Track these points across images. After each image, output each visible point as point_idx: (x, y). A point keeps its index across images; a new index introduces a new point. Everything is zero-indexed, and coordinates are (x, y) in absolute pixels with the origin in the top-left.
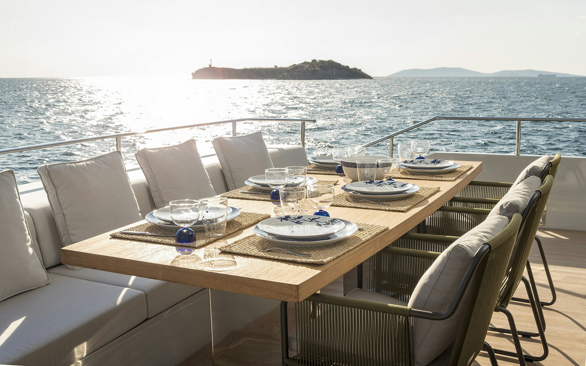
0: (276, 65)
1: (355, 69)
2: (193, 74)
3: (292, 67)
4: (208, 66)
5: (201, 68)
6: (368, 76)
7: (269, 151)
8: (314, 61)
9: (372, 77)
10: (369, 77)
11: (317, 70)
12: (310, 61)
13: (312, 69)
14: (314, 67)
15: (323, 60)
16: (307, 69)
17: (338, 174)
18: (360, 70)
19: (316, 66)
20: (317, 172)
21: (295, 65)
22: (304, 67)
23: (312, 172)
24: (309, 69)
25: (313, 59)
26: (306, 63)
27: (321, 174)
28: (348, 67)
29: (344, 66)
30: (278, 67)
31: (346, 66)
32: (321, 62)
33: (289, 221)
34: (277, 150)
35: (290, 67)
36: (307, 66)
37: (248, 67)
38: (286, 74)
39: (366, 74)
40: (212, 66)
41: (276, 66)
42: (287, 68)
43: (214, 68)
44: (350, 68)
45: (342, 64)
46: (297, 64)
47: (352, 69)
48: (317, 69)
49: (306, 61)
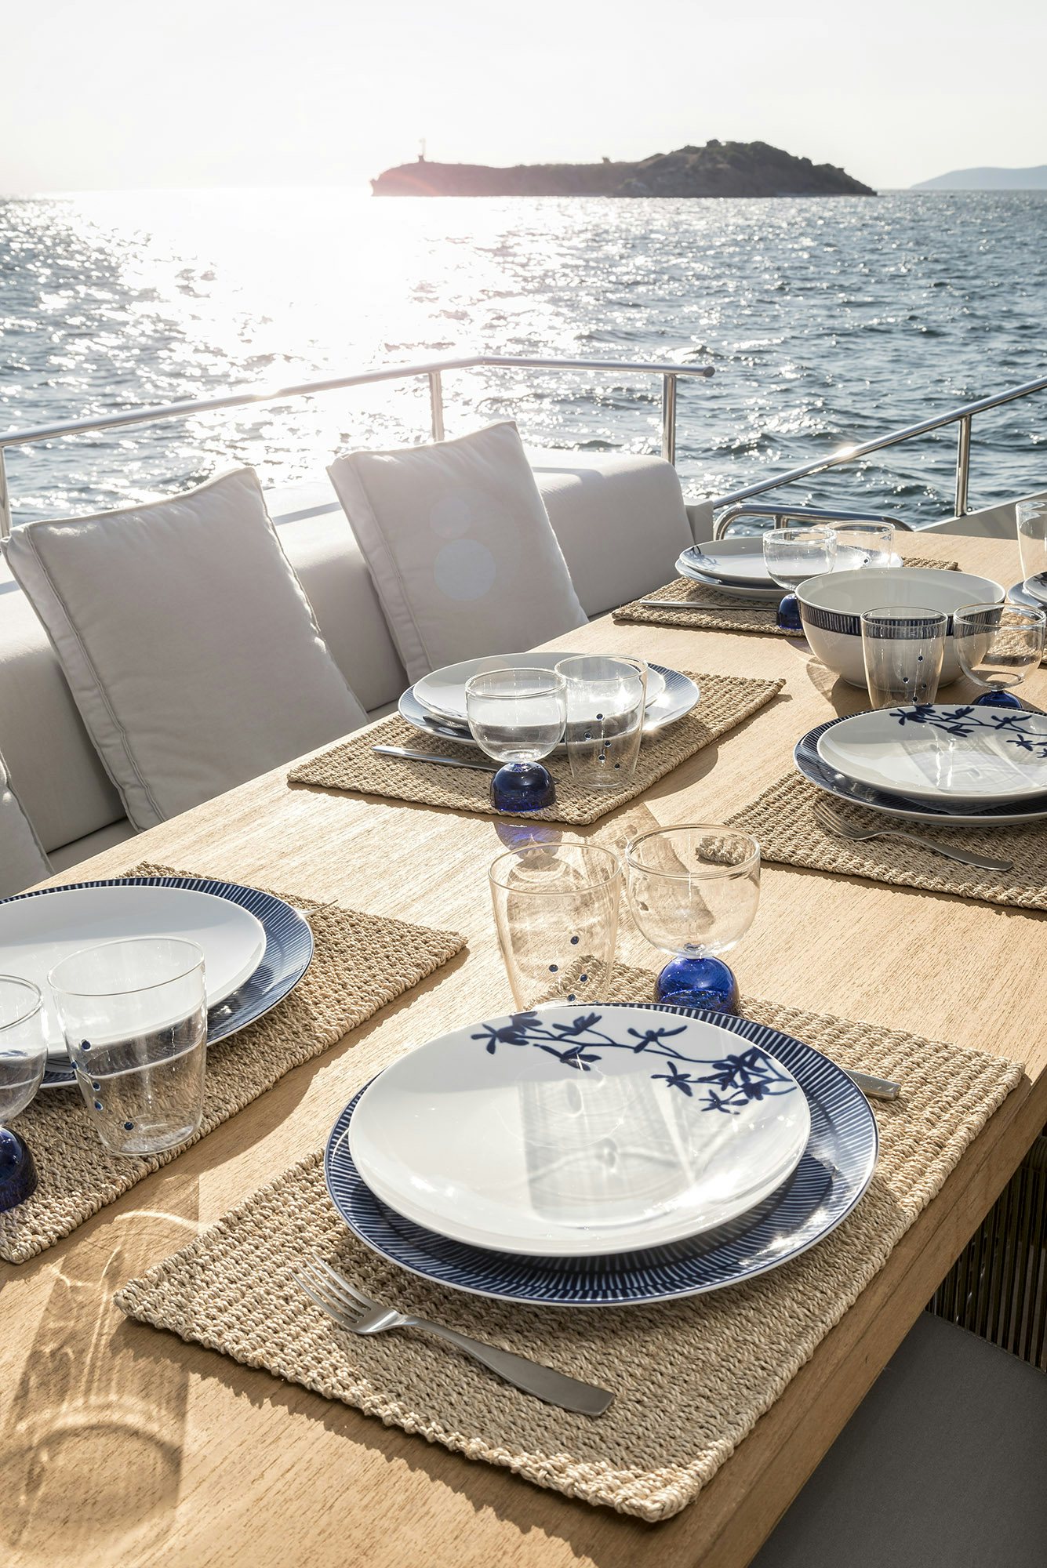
0: (606, 156)
1: (828, 166)
2: (373, 182)
3: (651, 162)
4: (416, 160)
5: (397, 164)
6: (864, 186)
7: (543, 483)
8: (713, 144)
9: (874, 188)
10: (867, 192)
11: (721, 169)
12: (701, 143)
13: (709, 166)
14: (713, 160)
15: (738, 140)
16: (694, 168)
17: (784, 632)
18: (841, 170)
19: (719, 158)
20: (706, 619)
21: (659, 155)
22: (685, 161)
23: (684, 617)
24: (701, 168)
25: (711, 138)
26: (689, 150)
27: (719, 629)
28: (806, 161)
29: (796, 158)
30: (613, 160)
31: (804, 159)
32: (734, 146)
33: (529, 1050)
34: (574, 479)
35: (647, 160)
36: (693, 158)
37: (528, 163)
38: (634, 181)
39: (858, 182)
40: (427, 159)
41: (606, 160)
42: (637, 164)
43: (432, 164)
44: (814, 163)
45: (792, 153)
46: (666, 152)
47: (818, 167)
48: (720, 166)
49: (692, 144)
